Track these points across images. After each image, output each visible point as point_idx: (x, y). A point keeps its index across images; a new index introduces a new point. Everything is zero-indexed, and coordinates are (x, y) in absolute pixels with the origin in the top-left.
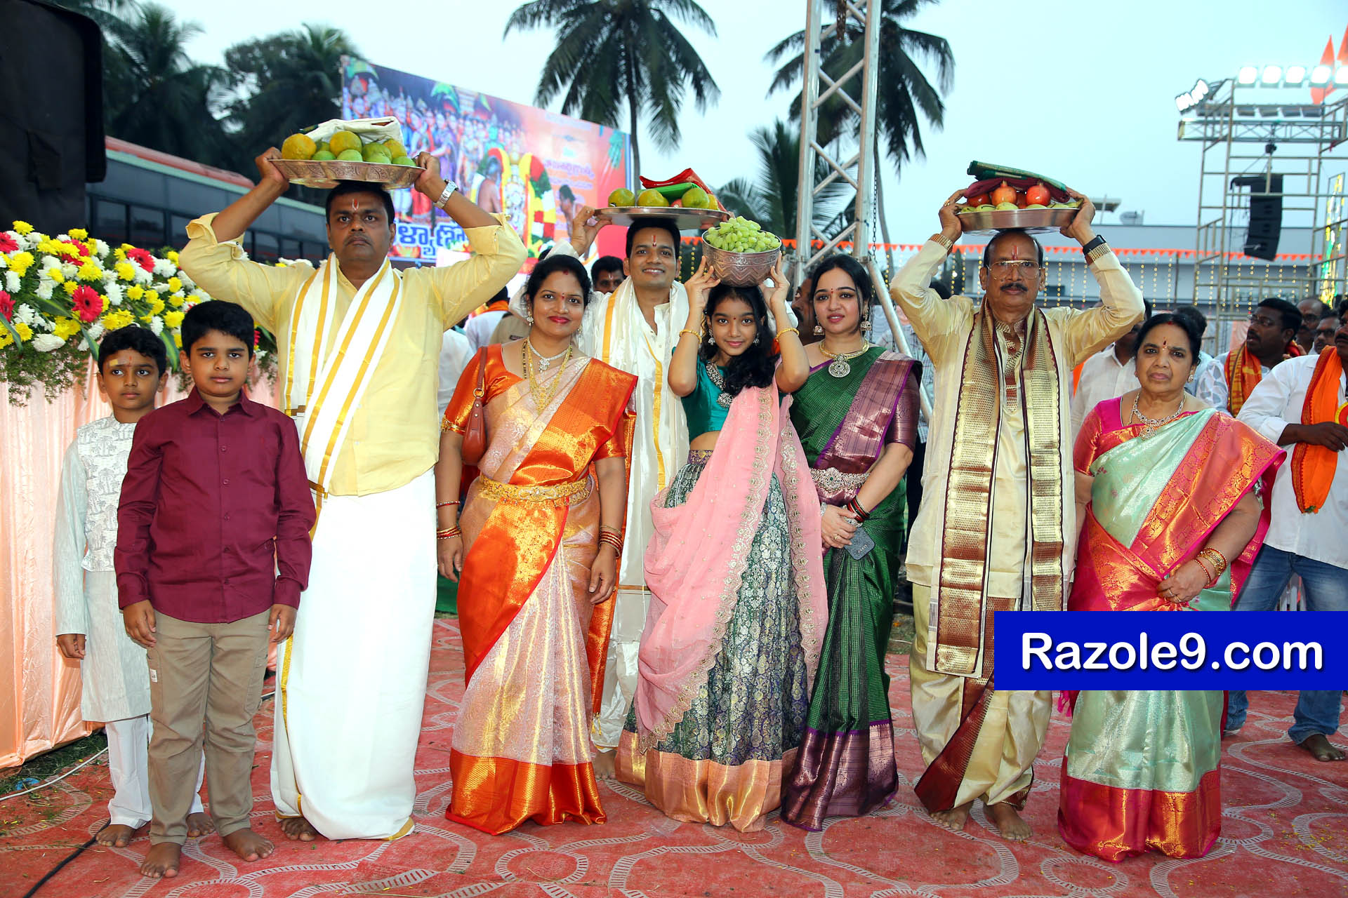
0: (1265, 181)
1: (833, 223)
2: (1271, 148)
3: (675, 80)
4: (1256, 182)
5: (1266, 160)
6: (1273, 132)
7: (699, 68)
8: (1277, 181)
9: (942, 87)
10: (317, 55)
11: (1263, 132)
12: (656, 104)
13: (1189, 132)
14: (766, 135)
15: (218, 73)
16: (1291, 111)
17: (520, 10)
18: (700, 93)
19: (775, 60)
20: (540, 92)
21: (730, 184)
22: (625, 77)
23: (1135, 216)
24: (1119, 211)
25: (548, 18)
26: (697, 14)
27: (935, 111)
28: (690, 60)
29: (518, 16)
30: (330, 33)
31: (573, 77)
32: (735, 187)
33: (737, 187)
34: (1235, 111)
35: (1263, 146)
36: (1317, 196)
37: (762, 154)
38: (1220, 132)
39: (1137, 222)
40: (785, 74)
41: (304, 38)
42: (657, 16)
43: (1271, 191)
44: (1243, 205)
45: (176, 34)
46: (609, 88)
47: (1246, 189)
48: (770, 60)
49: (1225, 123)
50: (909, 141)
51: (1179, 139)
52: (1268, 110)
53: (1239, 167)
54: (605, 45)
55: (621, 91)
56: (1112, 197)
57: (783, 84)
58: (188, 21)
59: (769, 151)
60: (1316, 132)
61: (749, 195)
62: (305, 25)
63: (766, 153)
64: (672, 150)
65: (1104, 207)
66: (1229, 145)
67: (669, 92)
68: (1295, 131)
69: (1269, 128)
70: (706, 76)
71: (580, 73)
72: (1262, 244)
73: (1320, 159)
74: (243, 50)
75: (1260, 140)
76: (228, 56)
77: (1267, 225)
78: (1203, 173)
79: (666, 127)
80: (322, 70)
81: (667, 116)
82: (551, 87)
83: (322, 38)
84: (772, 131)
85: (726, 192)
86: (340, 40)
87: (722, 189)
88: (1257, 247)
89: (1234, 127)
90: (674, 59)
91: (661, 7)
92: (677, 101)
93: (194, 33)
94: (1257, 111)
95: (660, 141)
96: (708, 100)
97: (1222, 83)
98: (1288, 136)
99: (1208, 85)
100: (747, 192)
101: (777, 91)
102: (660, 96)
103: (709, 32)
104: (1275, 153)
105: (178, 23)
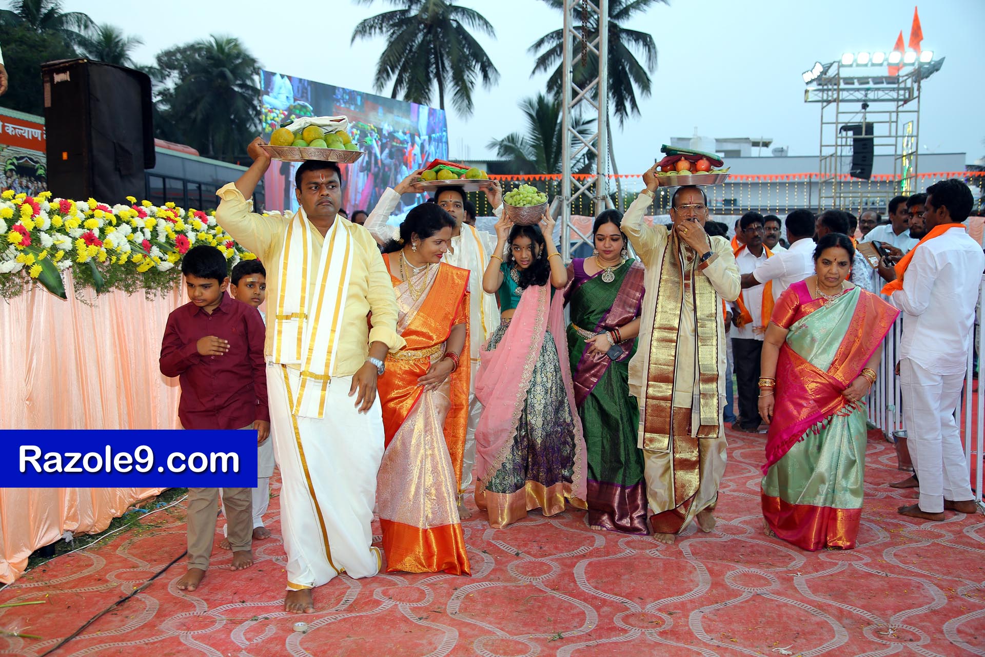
0: (862, 128)
1: (578, 161)
2: (865, 106)
3: (469, 68)
4: (856, 129)
5: (862, 115)
6: (866, 95)
7: (485, 58)
8: (870, 128)
9: (649, 68)
10: (221, 56)
11: (860, 95)
12: (456, 84)
13: (812, 97)
14: (530, 104)
15: (152, 70)
16: (878, 81)
17: (361, 24)
18: (486, 77)
19: (536, 51)
20: (378, 79)
21: (508, 137)
22: (434, 66)
23: (782, 150)
24: (772, 147)
25: (381, 29)
26: (481, 22)
27: (645, 84)
28: (478, 54)
29: (360, 29)
30: (229, 42)
31: (399, 68)
32: (512, 139)
33: (513, 139)
34: (841, 81)
35: (860, 104)
36: (896, 137)
37: (528, 117)
38: (832, 96)
39: (783, 154)
40: (543, 62)
41: (212, 45)
42: (455, 25)
43: (866, 134)
44: (848, 144)
45: (124, 45)
46: (424, 74)
47: (850, 133)
48: (533, 51)
49: (835, 90)
50: (628, 105)
51: (806, 101)
52: (863, 80)
53: (845, 119)
54: (421, 45)
55: (431, 76)
56: (766, 138)
57: (542, 69)
58: (131, 36)
59: (534, 114)
60: (894, 95)
61: (521, 144)
62: (212, 36)
63: (530, 115)
64: (468, 115)
65: (761, 144)
66: (838, 105)
67: (465, 77)
68: (881, 94)
69: (863, 92)
70: (490, 64)
71: (404, 64)
72: (862, 169)
73: (897, 112)
74: (169, 54)
75: (858, 101)
76: (159, 59)
77: (864, 157)
78: (822, 123)
79: (463, 100)
80: (224, 66)
81: (464, 91)
82: (385, 76)
83: (223, 45)
84: (535, 100)
85: (506, 143)
86: (236, 45)
87: (503, 141)
88: (858, 171)
89: (841, 93)
90: (468, 53)
91: (457, 18)
92: (472, 83)
93: (136, 44)
94: (856, 81)
95: (460, 109)
96: (491, 80)
97: (831, 64)
98: (876, 98)
99: (823, 66)
100: (520, 142)
101: (537, 72)
102: (459, 79)
103: (489, 34)
104: (868, 109)
105: (124, 37)
